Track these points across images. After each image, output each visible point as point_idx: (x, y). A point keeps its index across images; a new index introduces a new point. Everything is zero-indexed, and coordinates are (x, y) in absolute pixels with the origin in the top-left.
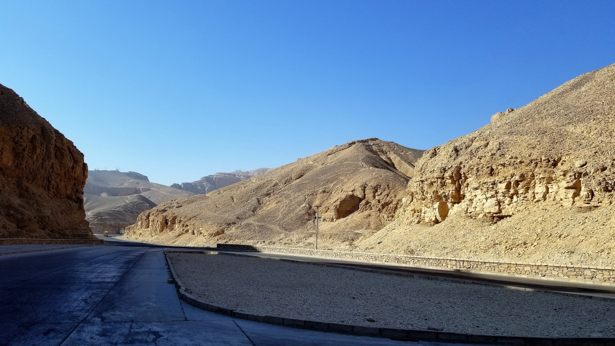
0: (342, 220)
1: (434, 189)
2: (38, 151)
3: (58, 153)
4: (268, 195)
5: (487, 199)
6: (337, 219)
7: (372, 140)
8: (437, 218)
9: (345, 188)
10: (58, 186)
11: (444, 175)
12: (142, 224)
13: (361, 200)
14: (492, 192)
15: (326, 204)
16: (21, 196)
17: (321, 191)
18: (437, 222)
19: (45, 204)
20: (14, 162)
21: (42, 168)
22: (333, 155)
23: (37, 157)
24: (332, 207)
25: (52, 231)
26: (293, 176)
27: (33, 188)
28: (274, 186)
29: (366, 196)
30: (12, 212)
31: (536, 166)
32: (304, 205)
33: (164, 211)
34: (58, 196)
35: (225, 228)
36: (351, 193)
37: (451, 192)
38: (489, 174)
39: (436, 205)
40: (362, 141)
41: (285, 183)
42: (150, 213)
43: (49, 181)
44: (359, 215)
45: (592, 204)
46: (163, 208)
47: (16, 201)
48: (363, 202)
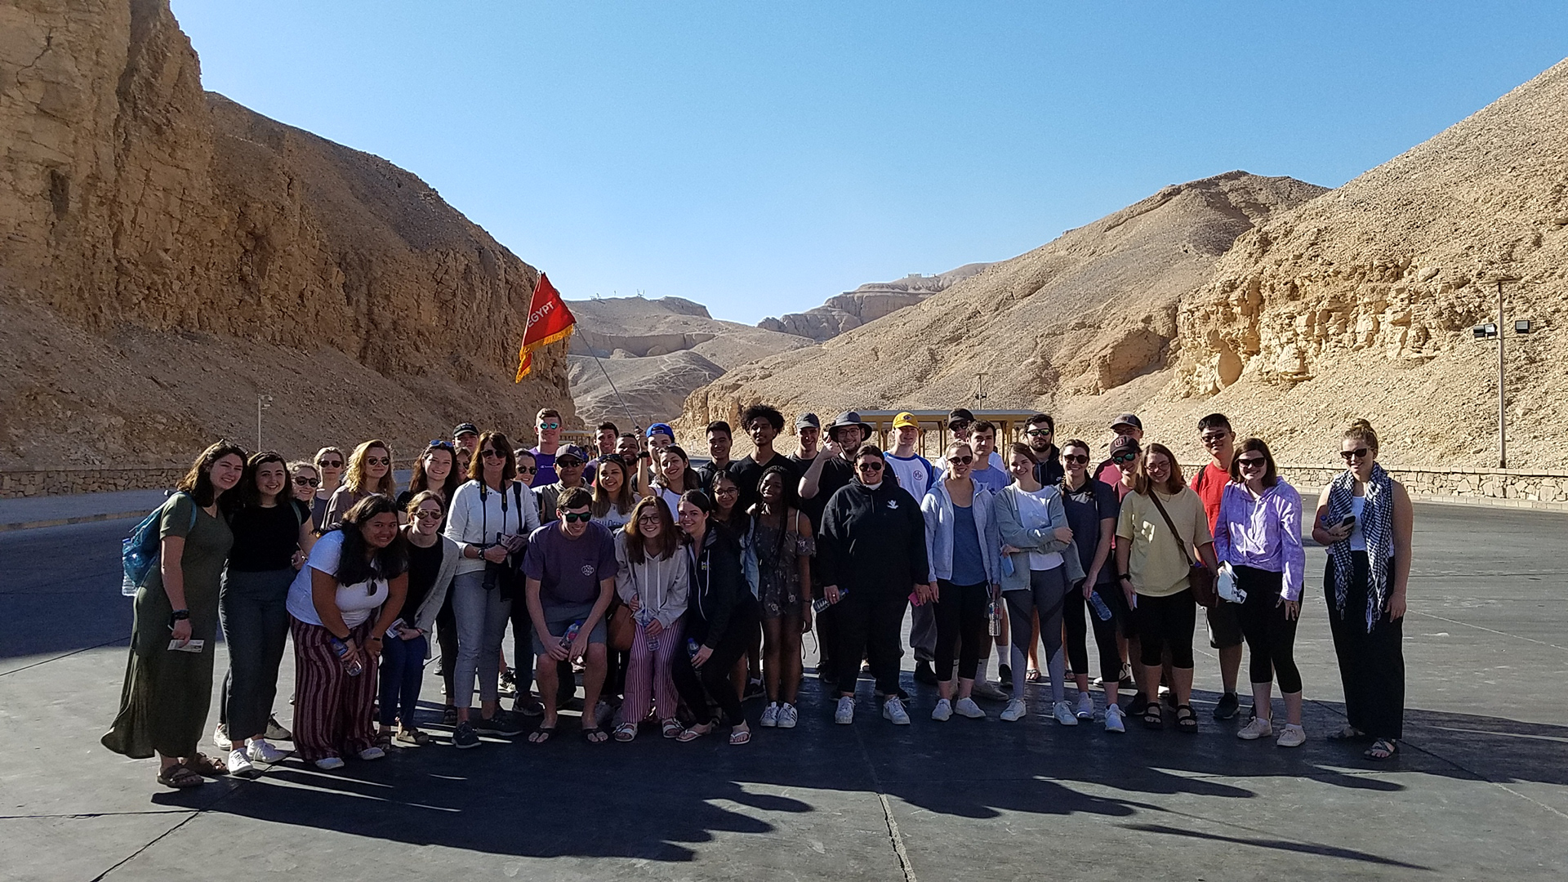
0: (1118, 389)
1: (1211, 327)
2: (478, 295)
3: (513, 295)
4: (956, 339)
5: (1282, 346)
6: (1105, 389)
7: (1229, 177)
8: (1218, 385)
9: (1131, 312)
11: (1228, 297)
12: (694, 417)
13: (1164, 340)
14: (1287, 333)
16: (461, 379)
17: (1073, 323)
18: (1216, 391)
19: (502, 392)
20: (440, 317)
21: (490, 326)
22: (1121, 227)
23: (478, 307)
24: (1095, 363)
26: (1017, 289)
27: (478, 365)
28: (970, 318)
30: (450, 410)
32: (1032, 359)
33: (736, 387)
36: (1141, 325)
37: (1241, 331)
38: (1288, 296)
39: (1216, 359)
40: (1200, 184)
42: (707, 393)
43: (505, 349)
45: (1425, 353)
46: (732, 381)
47: (457, 391)
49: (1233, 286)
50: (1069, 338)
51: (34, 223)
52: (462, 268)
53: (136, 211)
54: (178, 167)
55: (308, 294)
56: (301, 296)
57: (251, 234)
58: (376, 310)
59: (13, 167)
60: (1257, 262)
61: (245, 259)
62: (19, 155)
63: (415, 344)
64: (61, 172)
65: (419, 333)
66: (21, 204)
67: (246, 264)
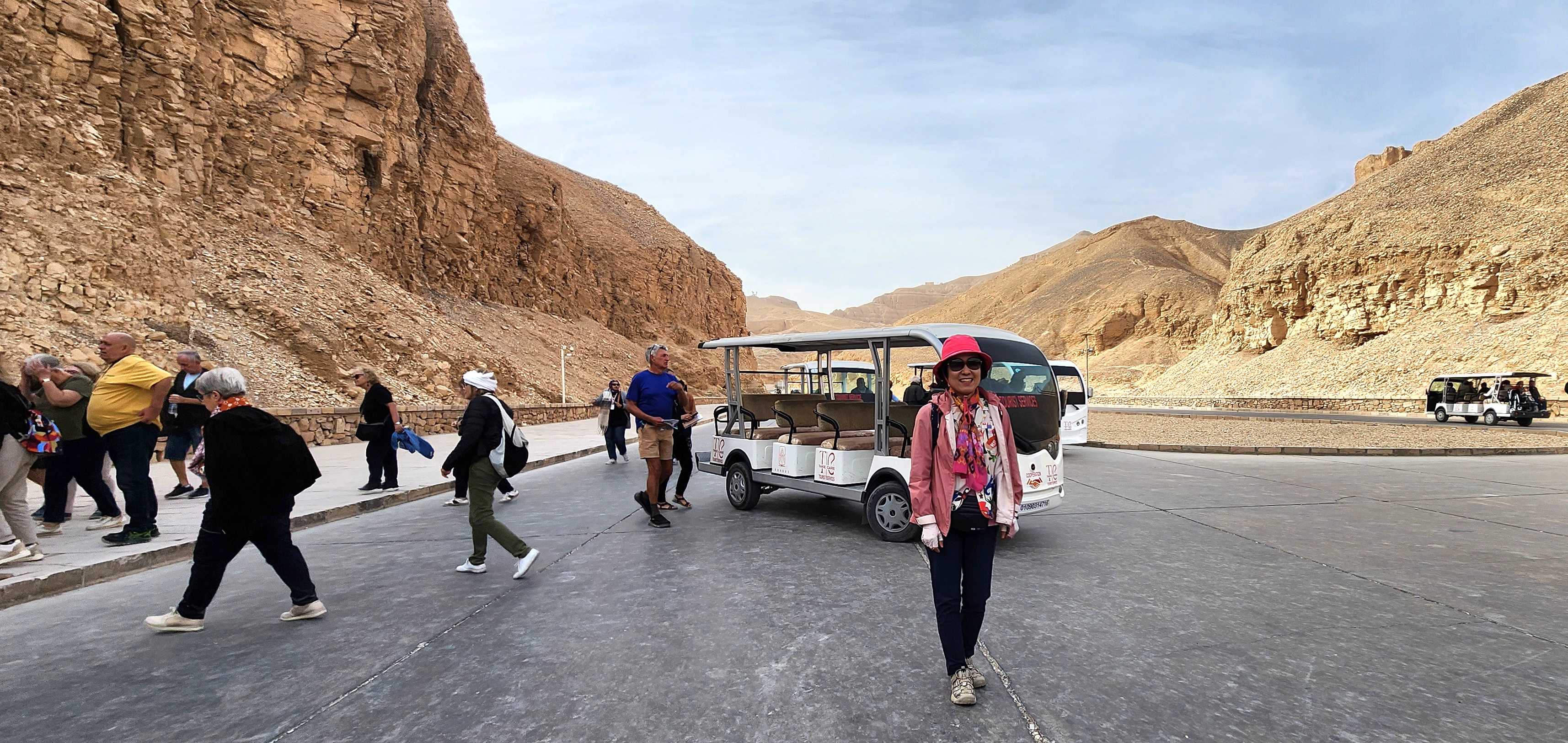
0: (1108, 351)
1: (1265, 298)
2: (689, 281)
3: (712, 281)
6: (1100, 351)
7: (1147, 219)
11: (1280, 276)
13: (1137, 319)
14: (1357, 300)
15: (1084, 328)
16: (679, 342)
18: (1268, 347)
20: (662, 296)
22: (1086, 249)
23: (689, 289)
29: (1146, 312)
31: (1429, 256)
36: (1121, 310)
38: (1353, 272)
39: (1269, 322)
40: (1132, 223)
41: (1013, 300)
44: (1135, 342)
45: (1514, 309)
48: (1142, 322)
49: (1281, 269)
50: (1070, 317)
52: (676, 260)
53: (437, 200)
54: (470, 166)
55: (569, 276)
56: (565, 278)
57: (527, 228)
58: (618, 290)
59: (327, 140)
60: (1298, 252)
61: (522, 248)
62: (332, 131)
63: (647, 316)
64: (373, 149)
65: (649, 308)
66: (337, 176)
67: (523, 251)
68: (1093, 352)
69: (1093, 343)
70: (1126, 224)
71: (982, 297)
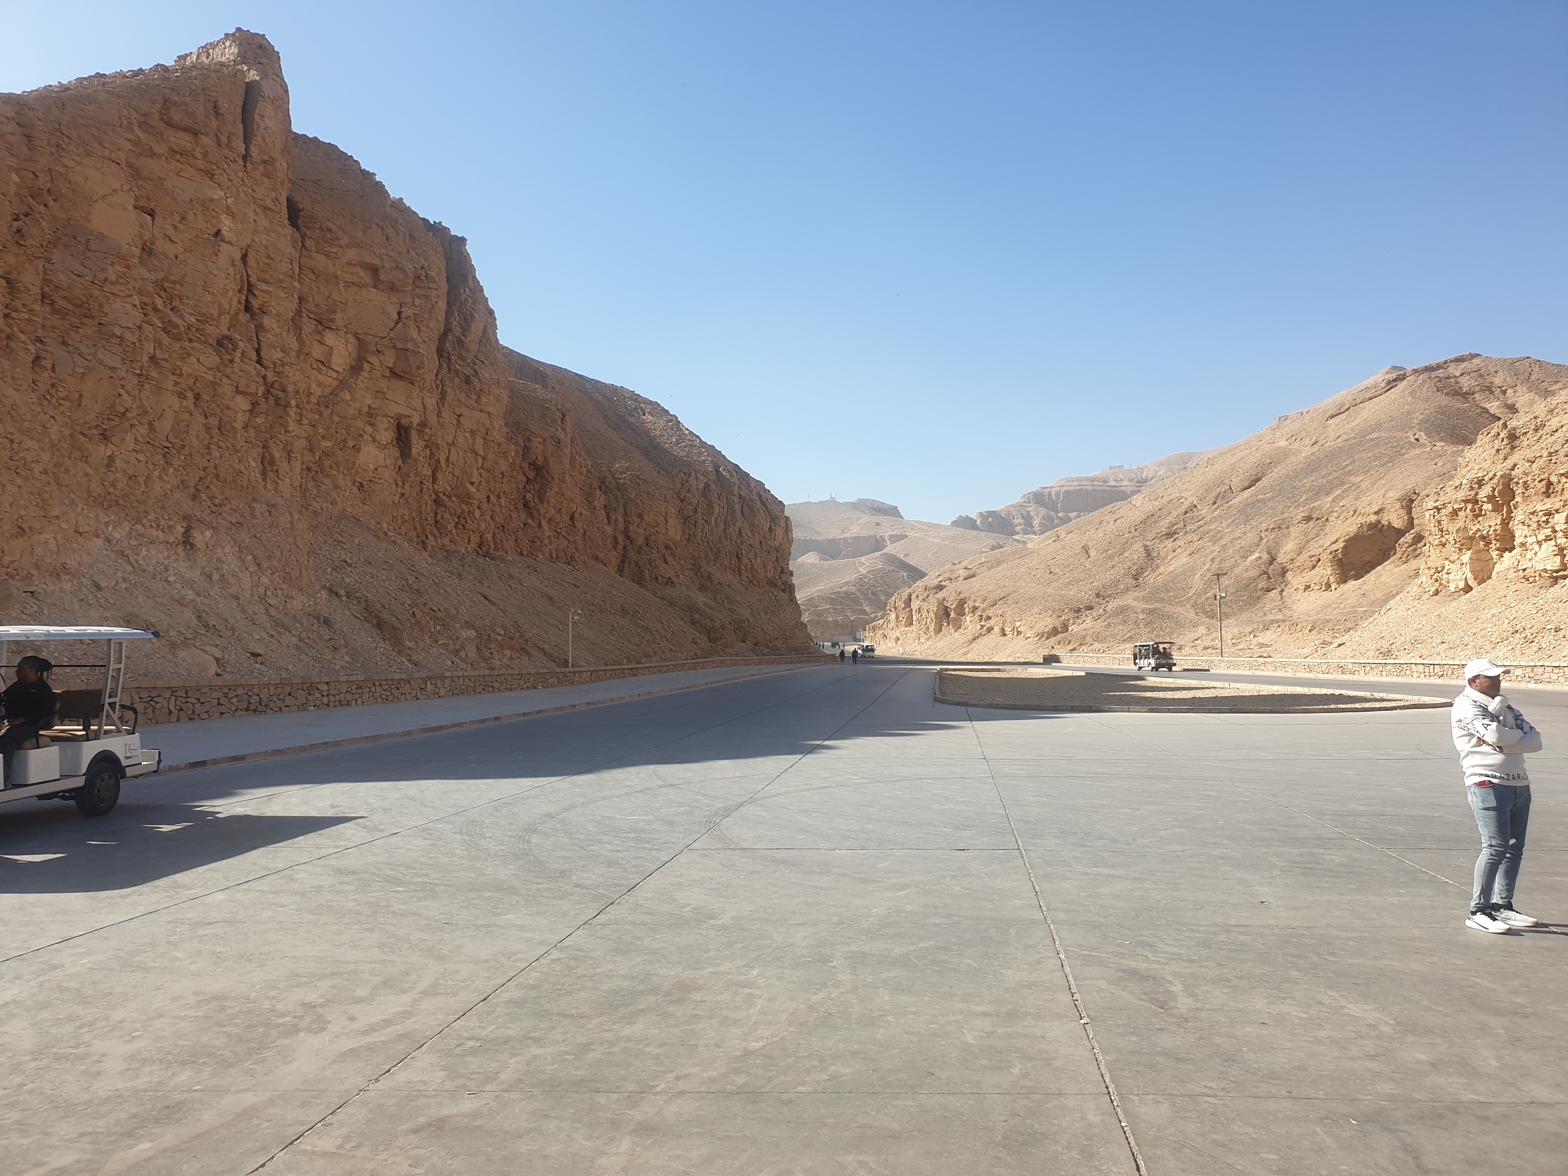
0: (1352, 584)
2: (716, 511)
3: (746, 509)
4: (1170, 535)
6: (1339, 583)
7: (1459, 360)
8: (1469, 582)
9: (1362, 505)
10: (752, 565)
12: (897, 617)
13: (1401, 533)
15: (1314, 549)
16: (702, 588)
17: (1299, 517)
18: (1468, 589)
19: (738, 598)
20: (683, 532)
21: (726, 538)
22: (1343, 416)
23: (716, 520)
24: (1325, 557)
25: (755, 644)
26: (1236, 482)
27: (717, 574)
28: (1186, 513)
29: (1416, 522)
30: (697, 616)
32: (1257, 555)
33: (940, 588)
34: (755, 583)
35: (1069, 620)
36: (1373, 518)
37: (1493, 528)
38: (1544, 493)
39: (1466, 556)
40: (1429, 369)
41: (1214, 503)
42: (910, 595)
43: (739, 559)
44: (1396, 570)
46: (935, 582)
47: (701, 599)
48: (1408, 537)
49: (1480, 483)
50: (1295, 532)
51: (386, 467)
52: (701, 486)
53: (449, 450)
54: (482, 411)
55: (577, 516)
56: (572, 518)
57: (533, 465)
58: (631, 528)
59: (373, 421)
60: (1505, 459)
61: (528, 488)
62: (377, 411)
63: (664, 557)
64: (404, 422)
65: (667, 547)
66: (378, 452)
67: (529, 492)
68: (1328, 586)
69: (1326, 571)
70: (1415, 371)
71: (1166, 499)
